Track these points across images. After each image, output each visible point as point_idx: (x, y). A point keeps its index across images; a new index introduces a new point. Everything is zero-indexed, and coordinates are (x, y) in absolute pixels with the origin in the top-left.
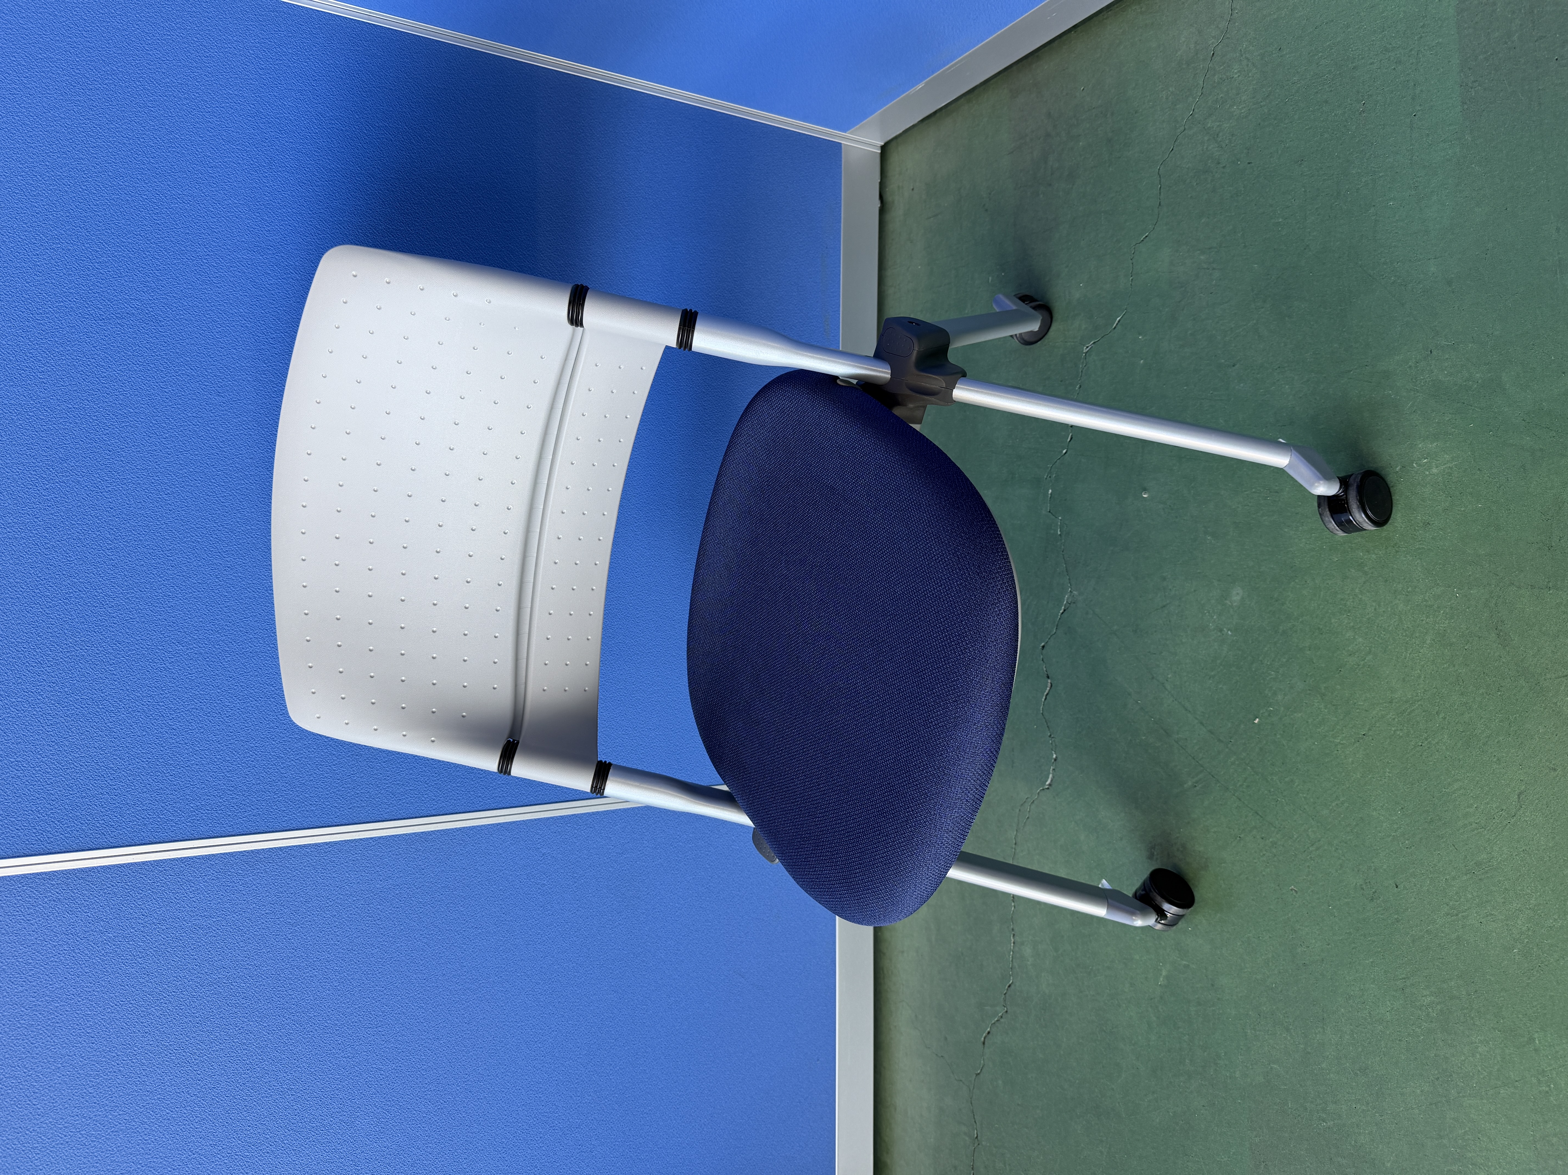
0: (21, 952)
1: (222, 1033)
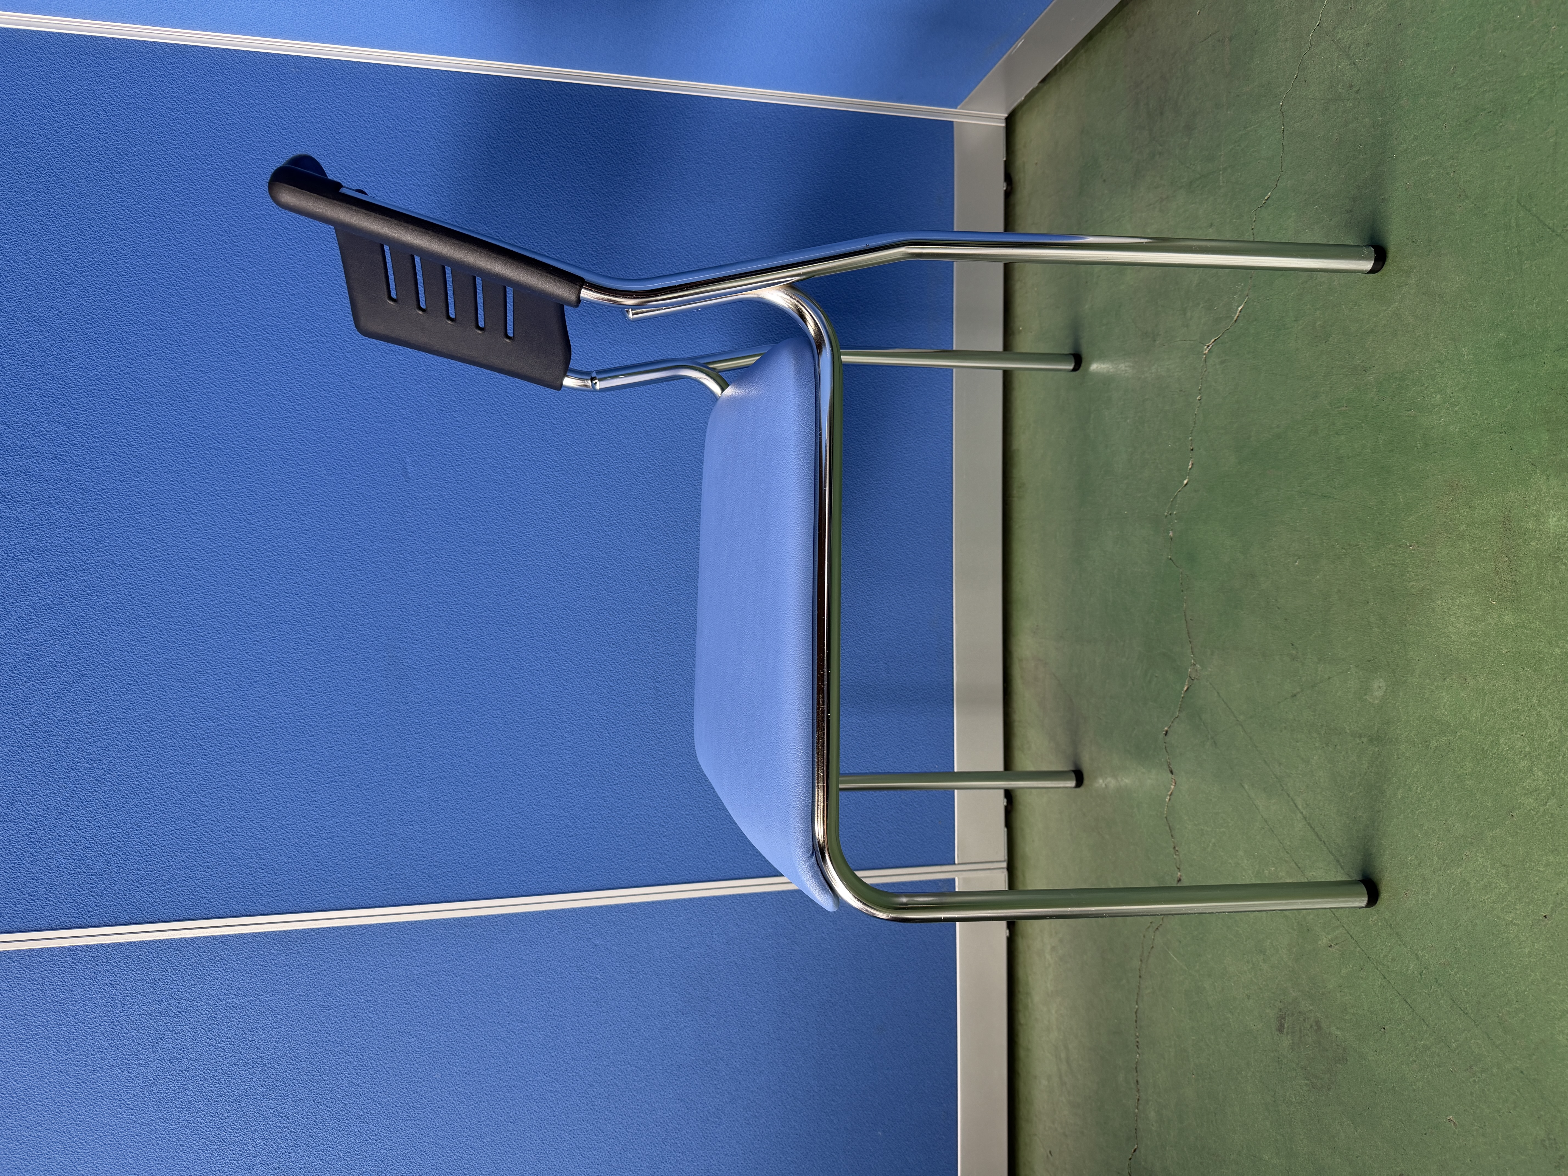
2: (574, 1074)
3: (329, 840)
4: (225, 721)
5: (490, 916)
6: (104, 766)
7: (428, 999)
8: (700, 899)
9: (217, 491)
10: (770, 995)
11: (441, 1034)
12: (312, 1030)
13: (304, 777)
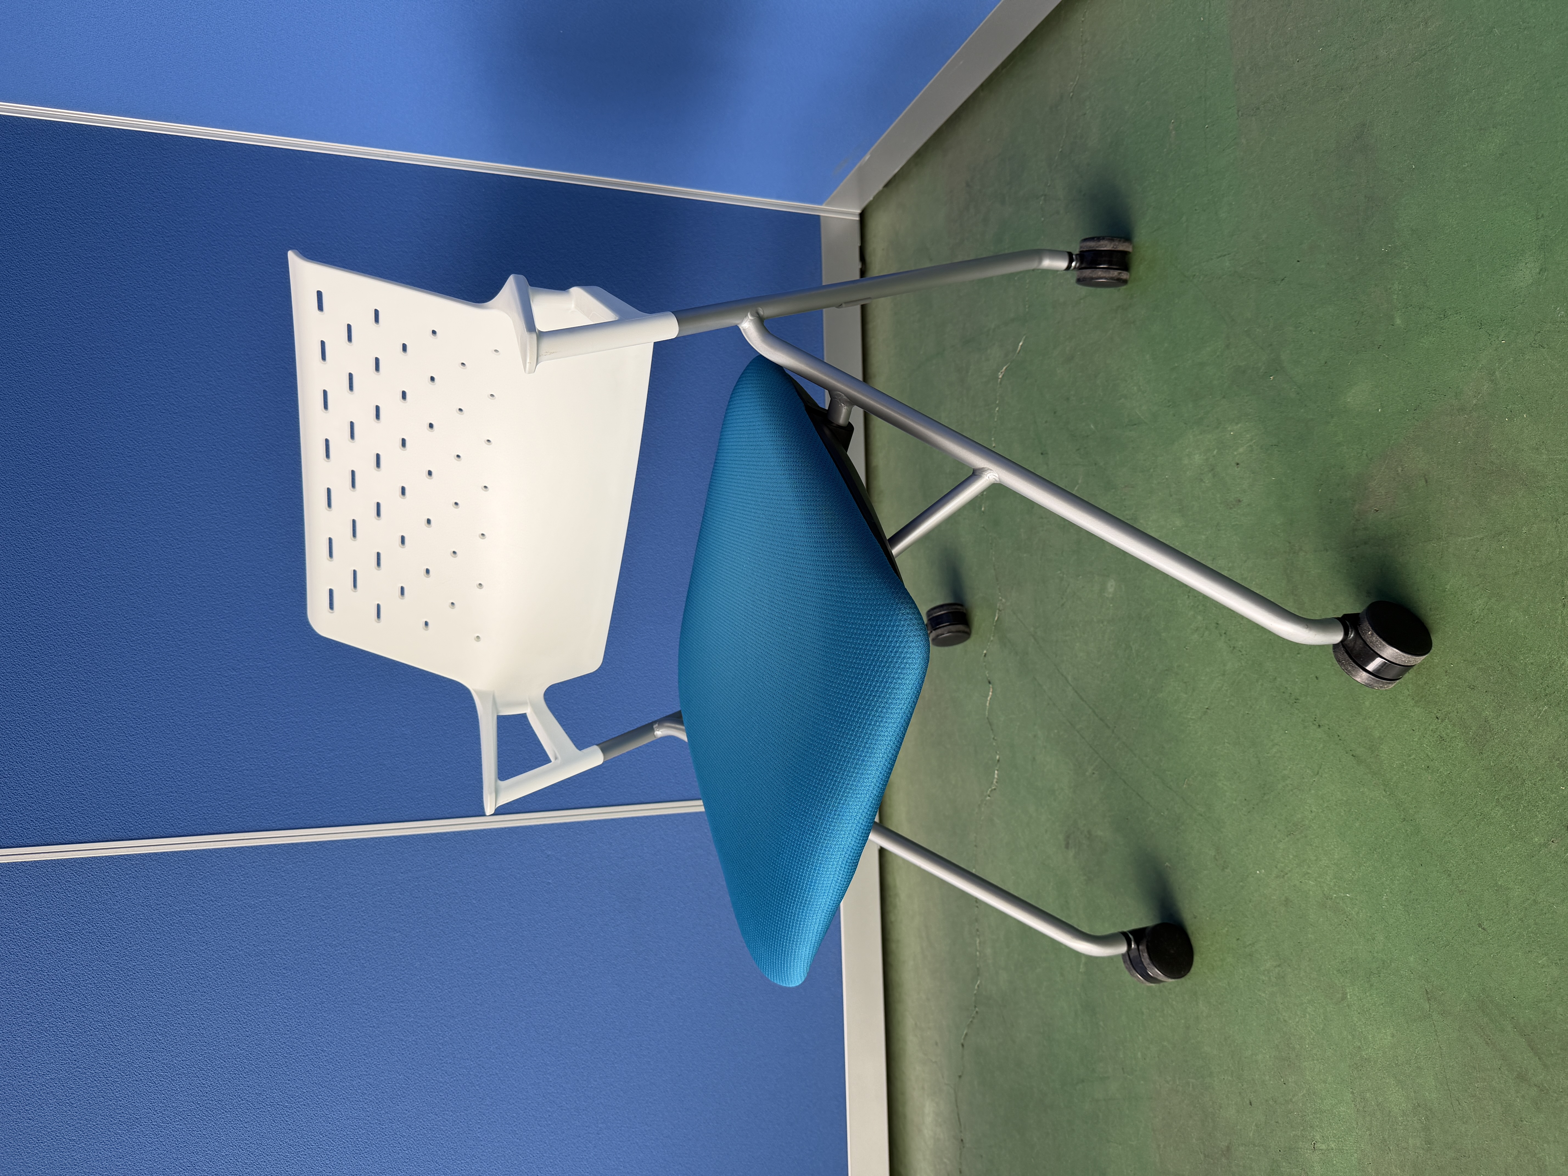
0: (107, 918)
1: (267, 997)
2: (530, 963)
3: (330, 769)
4: (246, 671)
5: (462, 831)
6: (145, 707)
7: (410, 901)
8: (633, 818)
9: (242, 486)
10: (691, 897)
11: (420, 930)
12: (313, 926)
13: (309, 717)
